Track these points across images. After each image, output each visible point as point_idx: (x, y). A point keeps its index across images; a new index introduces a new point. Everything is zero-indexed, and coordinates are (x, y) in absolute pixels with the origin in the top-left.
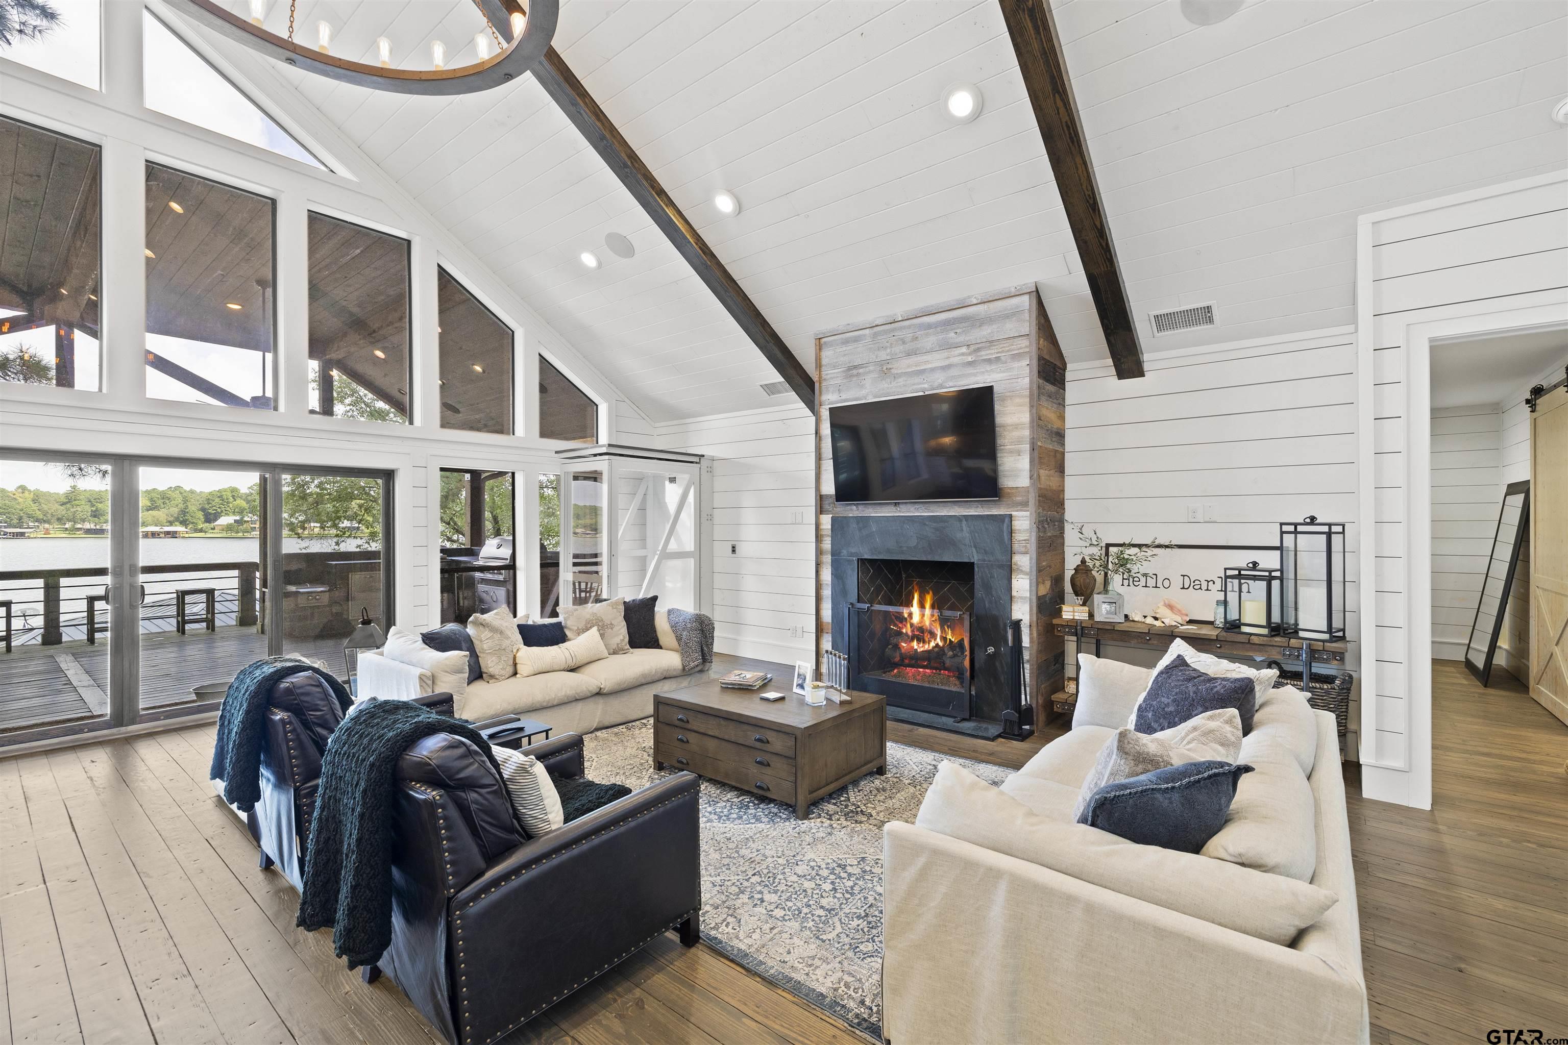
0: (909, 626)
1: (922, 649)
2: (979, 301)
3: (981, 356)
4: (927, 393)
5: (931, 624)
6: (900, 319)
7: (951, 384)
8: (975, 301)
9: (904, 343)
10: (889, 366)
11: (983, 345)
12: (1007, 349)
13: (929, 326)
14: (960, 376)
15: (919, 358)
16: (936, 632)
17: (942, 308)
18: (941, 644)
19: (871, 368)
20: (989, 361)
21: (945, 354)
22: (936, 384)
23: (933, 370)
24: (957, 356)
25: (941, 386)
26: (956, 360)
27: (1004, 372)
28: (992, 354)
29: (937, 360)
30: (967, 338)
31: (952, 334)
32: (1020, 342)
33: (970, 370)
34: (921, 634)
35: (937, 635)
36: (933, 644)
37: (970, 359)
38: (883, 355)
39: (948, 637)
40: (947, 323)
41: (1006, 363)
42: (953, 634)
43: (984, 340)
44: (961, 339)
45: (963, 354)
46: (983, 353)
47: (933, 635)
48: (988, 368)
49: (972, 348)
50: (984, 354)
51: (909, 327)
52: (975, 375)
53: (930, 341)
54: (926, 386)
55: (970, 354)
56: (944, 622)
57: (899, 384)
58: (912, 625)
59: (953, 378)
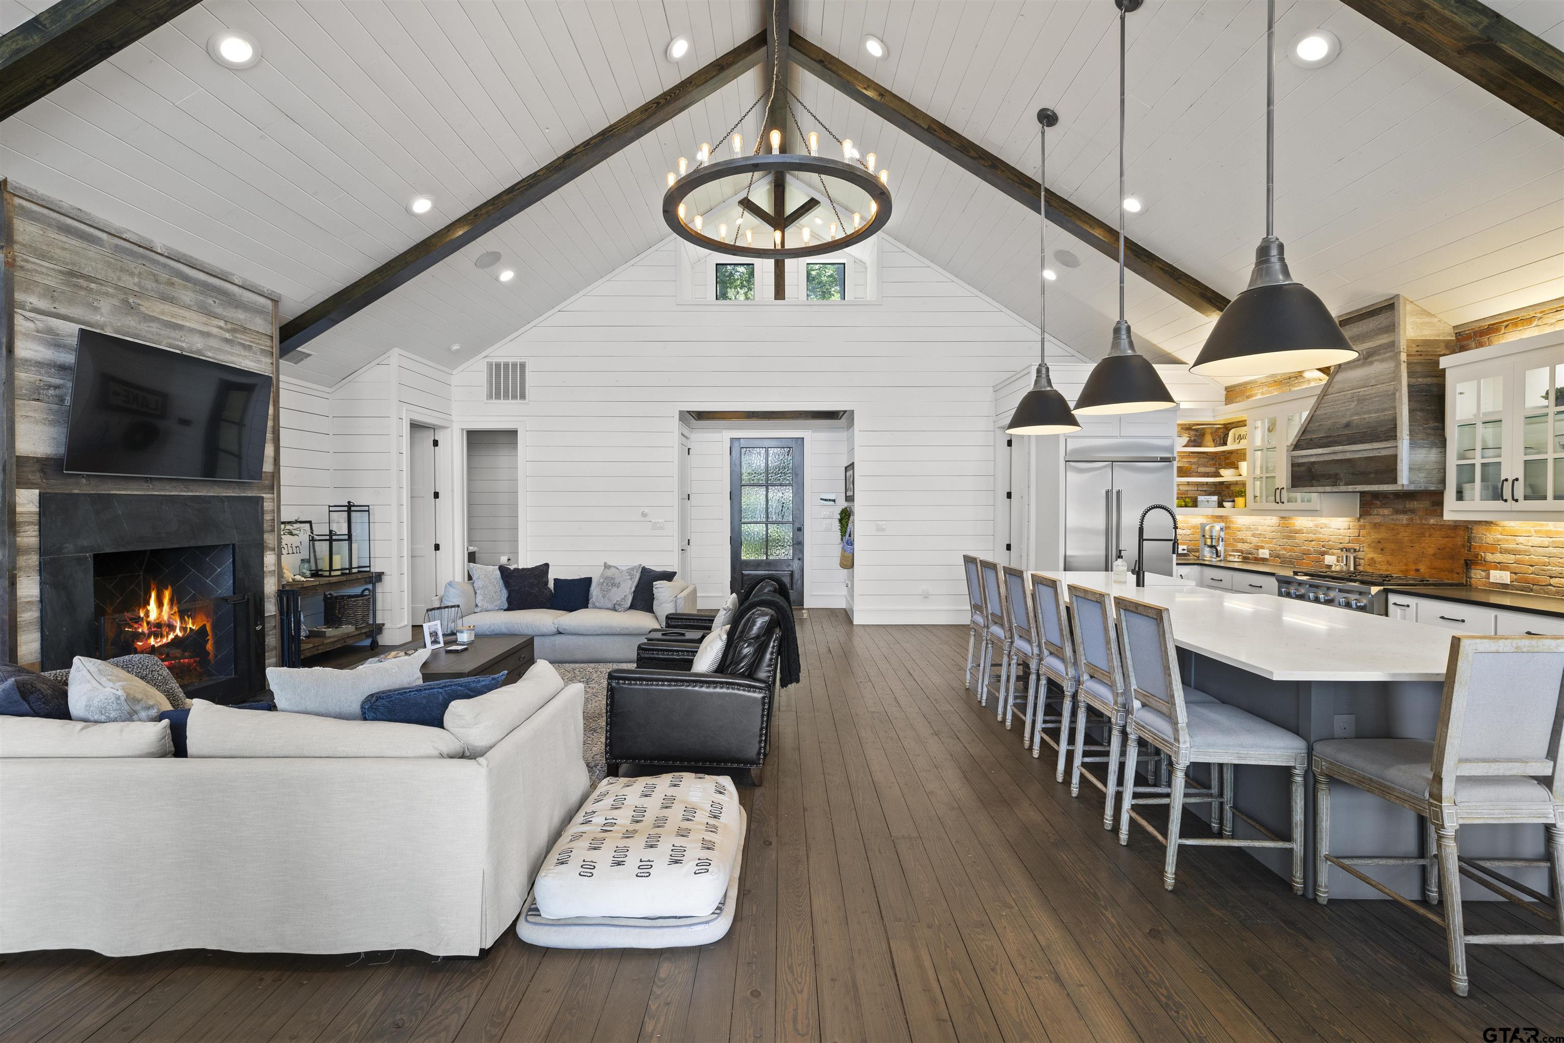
0: (145, 624)
1: (159, 644)
2: (240, 284)
3: (237, 338)
4: (184, 353)
5: (169, 618)
6: (159, 251)
7: (210, 354)
8: (236, 281)
9: (157, 281)
10: (138, 301)
11: (238, 327)
12: (257, 341)
13: (186, 278)
14: (218, 350)
15: (175, 309)
16: (175, 624)
17: (206, 268)
18: (180, 634)
19: (111, 290)
20: (244, 346)
21: (204, 319)
22: (194, 349)
23: (192, 330)
24: (214, 327)
25: (199, 352)
26: (215, 331)
27: (254, 362)
28: (246, 340)
29: (193, 320)
30: (225, 314)
31: (210, 301)
32: (266, 340)
33: (227, 347)
34: (158, 628)
35: (176, 627)
36: (171, 636)
37: (227, 335)
38: (129, 282)
39: (188, 626)
40: (206, 288)
41: (256, 354)
42: (193, 624)
43: (239, 324)
44: (219, 310)
45: (220, 328)
46: (238, 335)
47: (172, 628)
48: (243, 352)
49: (229, 326)
50: (240, 337)
51: (165, 266)
52: (232, 354)
53: (187, 296)
54: (184, 345)
55: (227, 331)
56: (183, 614)
57: (152, 330)
58: (148, 623)
59: (211, 348)
